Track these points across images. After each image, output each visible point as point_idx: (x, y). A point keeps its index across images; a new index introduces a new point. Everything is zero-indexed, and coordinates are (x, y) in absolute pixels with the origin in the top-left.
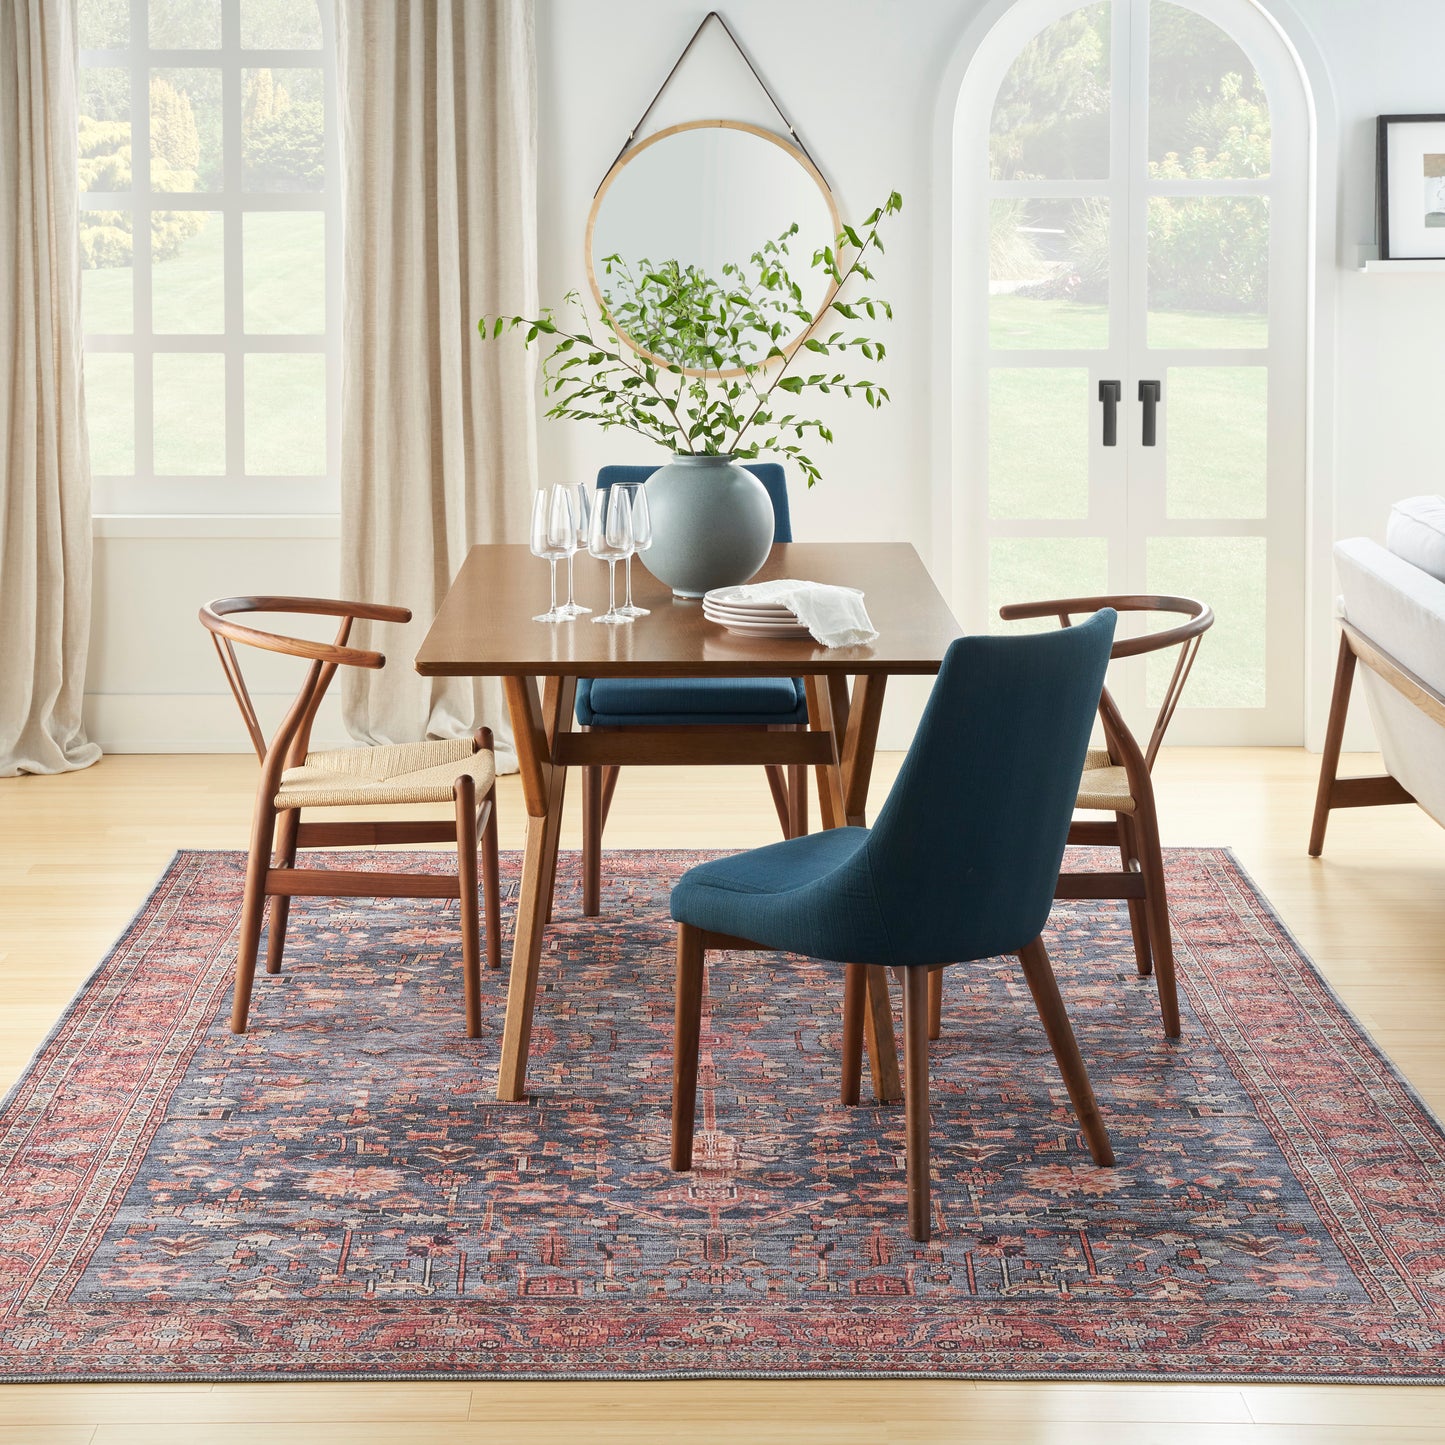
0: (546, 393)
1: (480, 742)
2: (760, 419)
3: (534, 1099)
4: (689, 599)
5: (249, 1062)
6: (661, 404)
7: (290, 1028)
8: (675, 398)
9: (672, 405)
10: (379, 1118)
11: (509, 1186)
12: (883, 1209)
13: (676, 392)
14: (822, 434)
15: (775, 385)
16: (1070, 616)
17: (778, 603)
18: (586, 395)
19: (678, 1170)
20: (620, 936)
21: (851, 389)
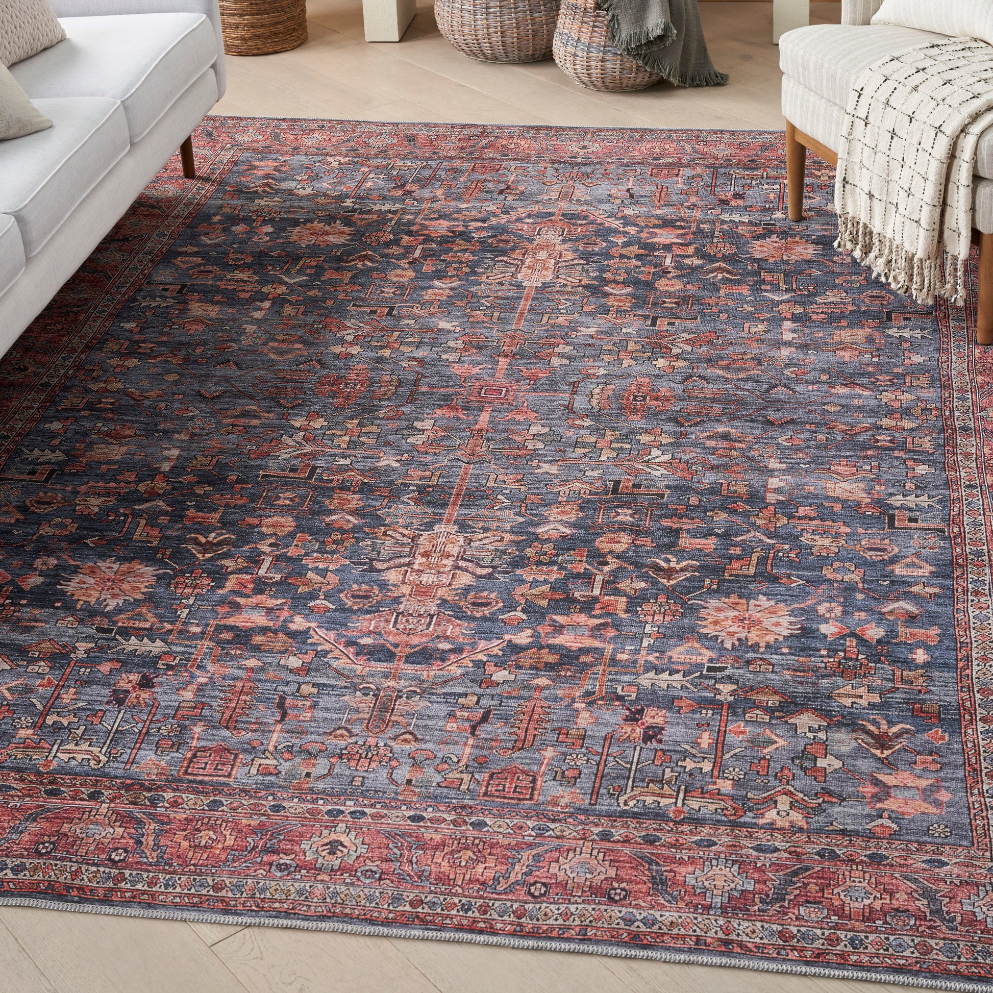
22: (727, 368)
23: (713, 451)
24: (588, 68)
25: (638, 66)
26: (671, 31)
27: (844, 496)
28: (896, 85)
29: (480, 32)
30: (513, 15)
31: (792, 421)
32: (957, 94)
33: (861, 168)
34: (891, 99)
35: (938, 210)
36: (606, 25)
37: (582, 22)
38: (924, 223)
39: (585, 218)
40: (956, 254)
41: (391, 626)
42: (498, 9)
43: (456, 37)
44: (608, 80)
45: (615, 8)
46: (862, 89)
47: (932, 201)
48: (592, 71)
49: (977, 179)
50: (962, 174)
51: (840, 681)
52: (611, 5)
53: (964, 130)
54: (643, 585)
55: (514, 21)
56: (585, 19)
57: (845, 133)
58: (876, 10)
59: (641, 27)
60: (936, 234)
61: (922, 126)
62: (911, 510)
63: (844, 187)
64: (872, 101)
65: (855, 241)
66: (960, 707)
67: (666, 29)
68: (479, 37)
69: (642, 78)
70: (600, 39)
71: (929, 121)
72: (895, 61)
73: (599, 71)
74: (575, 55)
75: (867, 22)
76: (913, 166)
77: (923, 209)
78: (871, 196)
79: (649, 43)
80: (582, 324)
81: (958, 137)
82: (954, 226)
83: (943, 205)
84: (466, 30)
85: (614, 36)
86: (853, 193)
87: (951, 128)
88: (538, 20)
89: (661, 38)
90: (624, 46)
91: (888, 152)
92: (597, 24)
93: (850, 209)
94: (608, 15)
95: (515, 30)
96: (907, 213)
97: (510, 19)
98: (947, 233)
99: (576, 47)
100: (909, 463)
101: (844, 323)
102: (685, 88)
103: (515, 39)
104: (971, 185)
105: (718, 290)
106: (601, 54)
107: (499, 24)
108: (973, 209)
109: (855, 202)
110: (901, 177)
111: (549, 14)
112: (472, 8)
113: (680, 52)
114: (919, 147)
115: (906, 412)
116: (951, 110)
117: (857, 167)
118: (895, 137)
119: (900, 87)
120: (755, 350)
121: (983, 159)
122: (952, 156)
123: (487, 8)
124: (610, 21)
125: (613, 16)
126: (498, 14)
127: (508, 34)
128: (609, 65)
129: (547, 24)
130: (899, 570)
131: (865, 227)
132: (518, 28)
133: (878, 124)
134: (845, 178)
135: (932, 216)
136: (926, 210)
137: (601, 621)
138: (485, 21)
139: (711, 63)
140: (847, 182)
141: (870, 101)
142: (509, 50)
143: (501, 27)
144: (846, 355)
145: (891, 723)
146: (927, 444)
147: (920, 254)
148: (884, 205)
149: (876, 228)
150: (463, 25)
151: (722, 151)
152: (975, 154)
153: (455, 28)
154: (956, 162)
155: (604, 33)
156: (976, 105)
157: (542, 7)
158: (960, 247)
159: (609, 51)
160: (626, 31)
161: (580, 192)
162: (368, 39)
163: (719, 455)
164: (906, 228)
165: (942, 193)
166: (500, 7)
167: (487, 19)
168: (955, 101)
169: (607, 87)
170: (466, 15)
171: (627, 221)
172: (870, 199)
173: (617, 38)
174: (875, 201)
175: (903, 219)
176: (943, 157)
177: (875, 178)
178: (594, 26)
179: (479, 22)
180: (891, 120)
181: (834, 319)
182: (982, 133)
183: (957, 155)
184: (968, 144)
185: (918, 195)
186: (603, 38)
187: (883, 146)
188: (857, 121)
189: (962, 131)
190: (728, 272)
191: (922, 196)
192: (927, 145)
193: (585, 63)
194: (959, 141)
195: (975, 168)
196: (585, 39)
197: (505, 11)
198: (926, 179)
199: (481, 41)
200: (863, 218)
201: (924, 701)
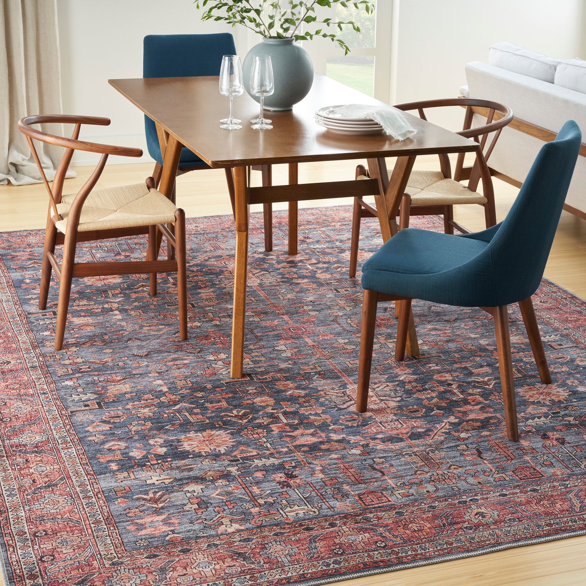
0: (198, 7)
1: (150, 185)
2: (309, 20)
3: (249, 375)
4: (274, 111)
5: (81, 369)
6: (252, 11)
7: (84, 344)
8: (260, 8)
9: (258, 12)
10: (182, 397)
11: (288, 434)
12: (478, 424)
13: (260, 6)
14: (354, 28)
15: (314, 2)
16: (424, 109)
17: (368, 118)
18: (219, 8)
19: (362, 412)
20: (197, 271)
21: (358, 5)
41: (384, 428)
54: (479, 390)
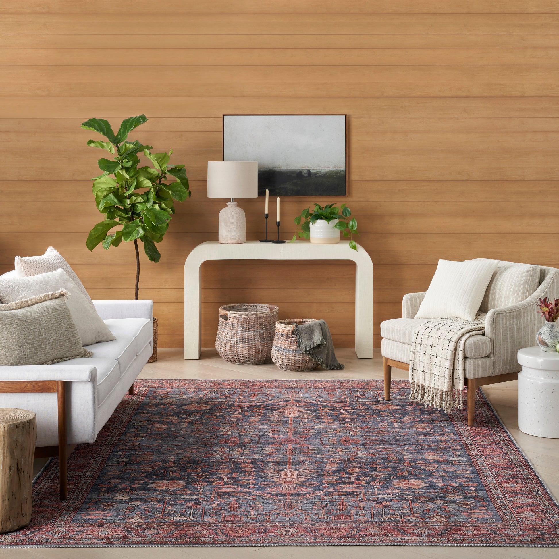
22: (377, 433)
23: (381, 451)
24: (289, 360)
25: (309, 359)
26: (324, 342)
27: (433, 459)
28: (431, 329)
29: (239, 350)
30: (253, 342)
31: (407, 444)
32: (455, 328)
33: (419, 363)
34: (430, 334)
35: (452, 371)
36: (296, 341)
37: (286, 341)
38: (447, 377)
39: (303, 401)
40: (459, 388)
41: (281, 489)
42: (247, 339)
43: (227, 353)
44: (296, 365)
45: (300, 334)
46: (418, 332)
47: (449, 367)
48: (290, 361)
49: (465, 358)
50: (460, 356)
51: (447, 494)
52: (298, 332)
53: (459, 339)
54: (369, 478)
55: (253, 344)
56: (287, 339)
57: (412, 350)
58: (415, 314)
59: (311, 341)
60: (451, 381)
61: (444, 340)
62: (458, 461)
63: (413, 371)
64: (423, 336)
65: (417, 392)
66: (490, 498)
67: (322, 341)
68: (238, 352)
69: (311, 365)
70: (293, 347)
71: (446, 338)
72: (429, 322)
73: (293, 361)
74: (283, 355)
75: (413, 318)
76: (441, 356)
77: (446, 372)
78: (424, 372)
79: (315, 348)
80: (316, 425)
81: (457, 342)
82: (458, 377)
83: (453, 369)
84: (233, 349)
85: (300, 346)
86: (417, 373)
87: (455, 339)
88: (263, 344)
89: (319, 345)
90: (304, 349)
91: (430, 353)
92: (292, 341)
93: (416, 380)
94: (297, 337)
95: (254, 348)
96: (439, 375)
97: (252, 344)
98: (455, 380)
99: (283, 351)
100: (454, 452)
101: (416, 423)
102: (327, 370)
103: (254, 353)
104: (463, 360)
105: (365, 417)
106: (294, 353)
107: (247, 346)
108: (464, 369)
109: (417, 377)
110: (436, 362)
111: (268, 342)
112: (236, 339)
113: (326, 353)
114: (443, 348)
115: (448, 441)
116: (454, 333)
117: (418, 363)
118: (433, 347)
119: (433, 329)
120: (386, 429)
121: (467, 349)
122: (456, 350)
123: (242, 339)
124: (298, 339)
125: (299, 337)
126: (247, 341)
127: (251, 350)
128: (297, 358)
129: (267, 347)
130: (458, 473)
131: (422, 386)
132: (255, 348)
133: (426, 343)
134: (413, 368)
135: (450, 373)
136: (447, 371)
137: (357, 486)
138: (241, 345)
139: (337, 360)
140: (414, 369)
141: (422, 336)
142: (251, 357)
143: (248, 347)
144: (421, 430)
145: (468, 501)
146: (458, 448)
147: (446, 390)
148: (429, 375)
149: (427, 384)
150: (231, 347)
151: (351, 385)
152: (464, 348)
153: (227, 349)
154: (457, 352)
155: (295, 345)
156: (462, 331)
157: (265, 339)
158: (460, 386)
159: (297, 352)
160: (305, 343)
161: (297, 395)
162: (185, 358)
163: (383, 452)
164: (440, 380)
165: (453, 364)
166: (248, 338)
167: (242, 344)
168: (455, 331)
169: (295, 369)
170: (233, 342)
171: (321, 402)
172: (424, 373)
173: (301, 346)
174: (426, 374)
175: (438, 377)
176: (452, 350)
177: (426, 365)
178: (291, 342)
179: (238, 345)
180: (431, 341)
181: (412, 422)
182: (466, 339)
183: (457, 349)
184: (461, 344)
185: (444, 366)
186: (295, 347)
187: (428, 352)
188: (417, 345)
189: (459, 340)
190: (367, 413)
191: (445, 366)
192: (446, 347)
193: (287, 358)
194: (458, 344)
195: (464, 353)
196: (287, 347)
197: (250, 340)
198: (446, 359)
199: (239, 354)
200: (421, 382)
201: (478, 497)
